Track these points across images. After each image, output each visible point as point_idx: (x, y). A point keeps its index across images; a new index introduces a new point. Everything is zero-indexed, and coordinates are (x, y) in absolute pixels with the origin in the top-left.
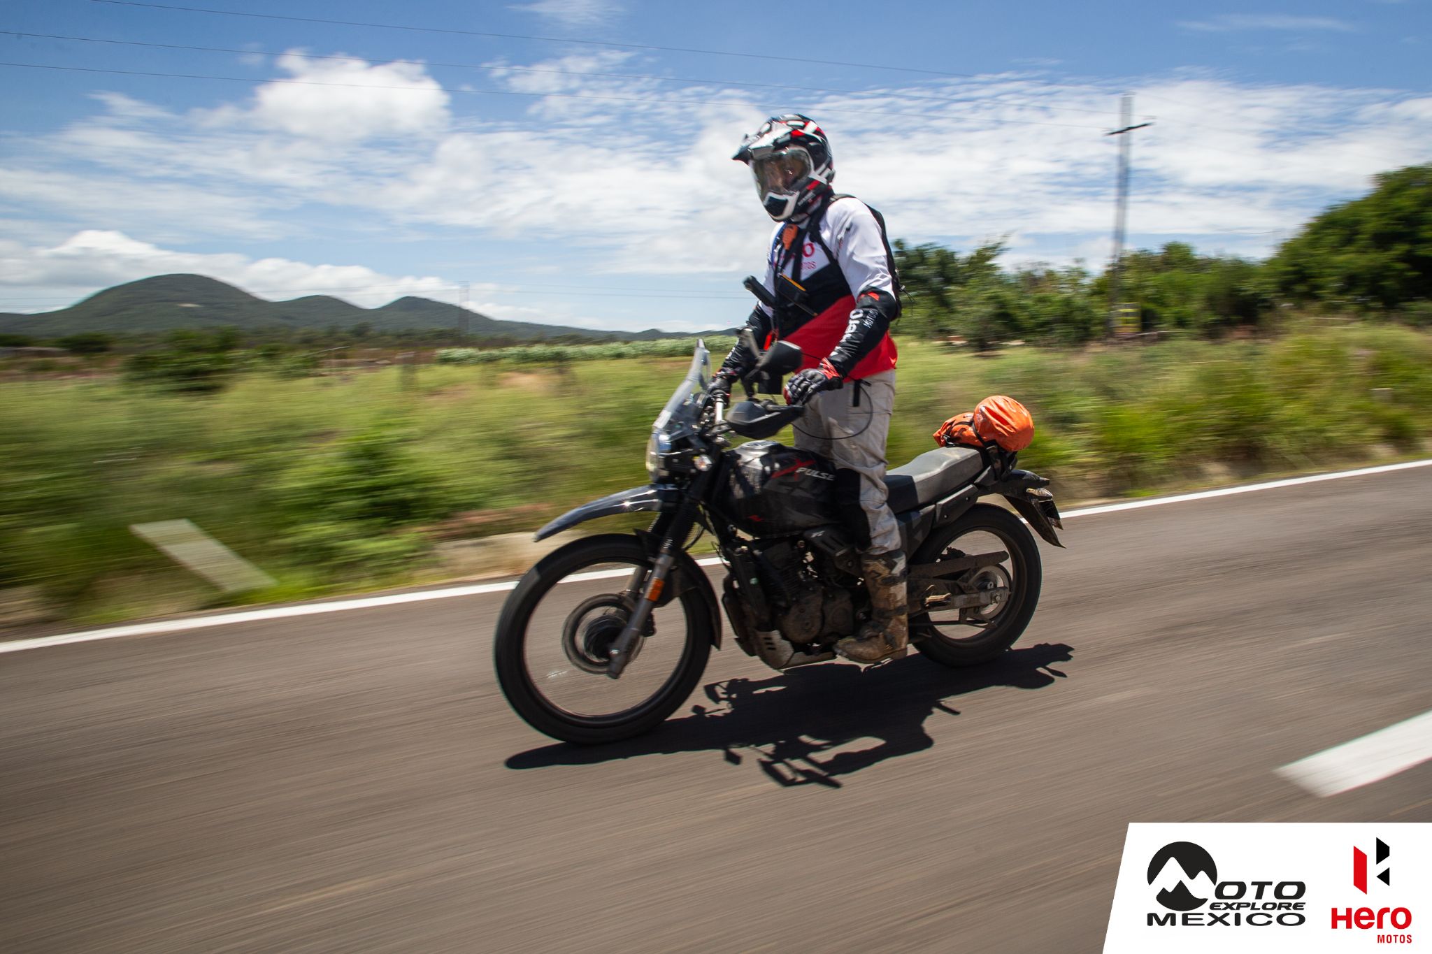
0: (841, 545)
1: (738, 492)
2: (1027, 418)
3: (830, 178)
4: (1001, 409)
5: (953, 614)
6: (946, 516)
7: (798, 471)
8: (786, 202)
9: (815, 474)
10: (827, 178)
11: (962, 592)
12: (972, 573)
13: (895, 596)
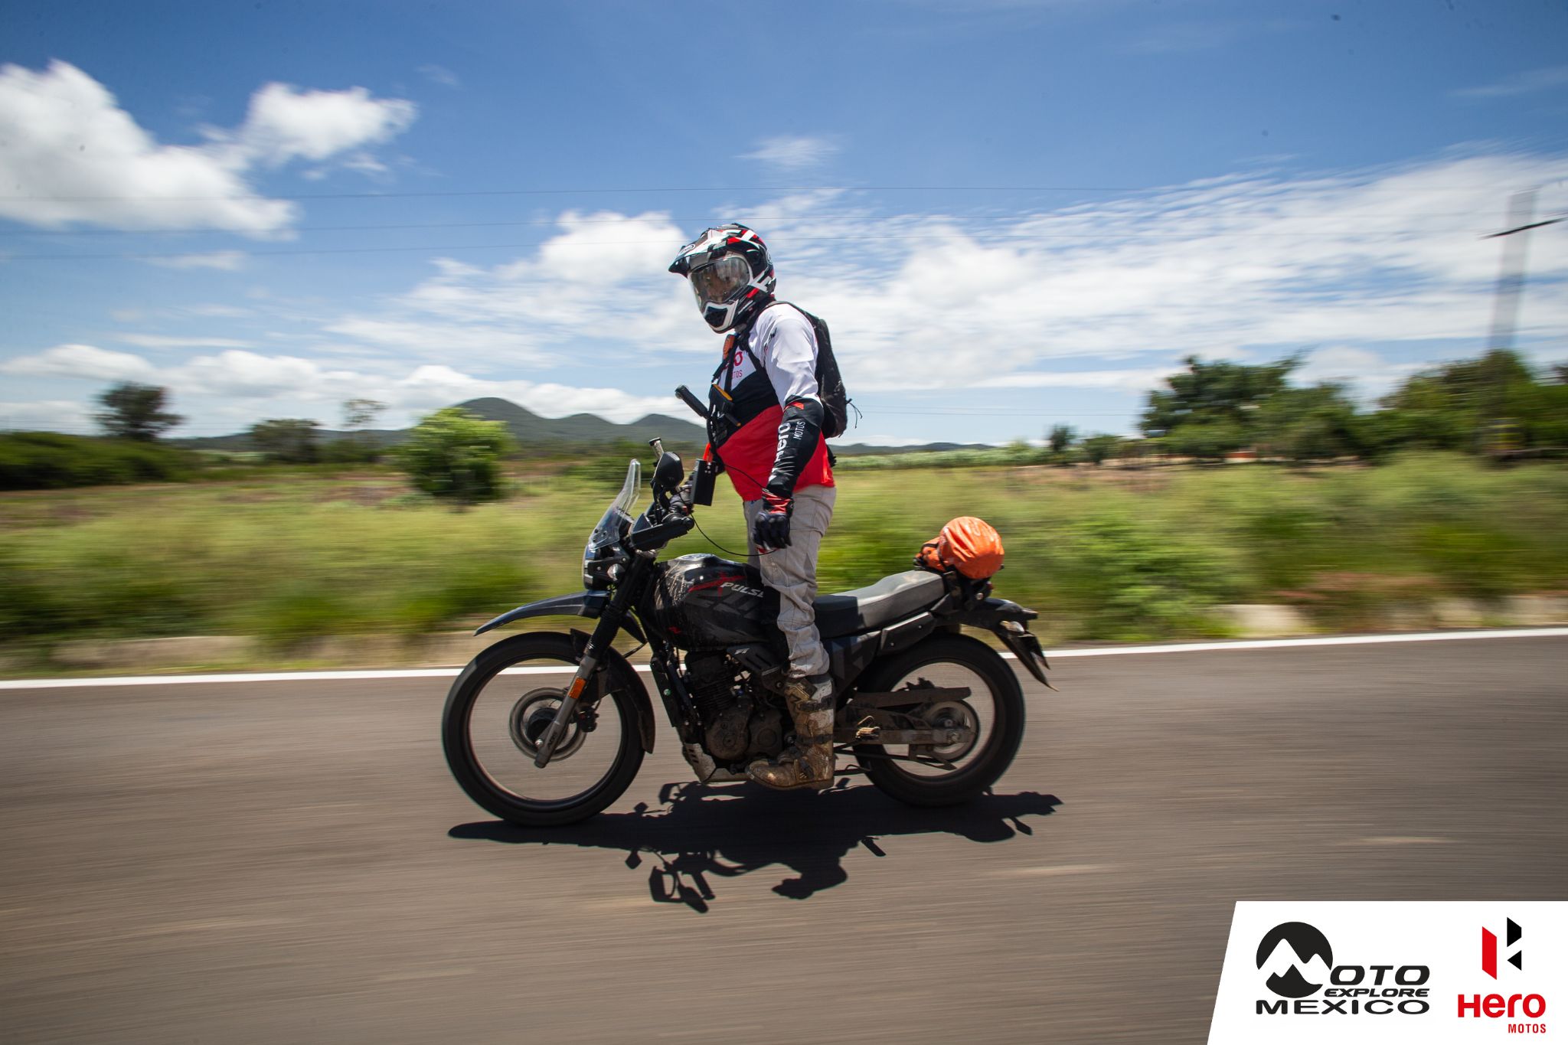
0: (770, 665)
1: (659, 603)
2: (993, 544)
3: (771, 287)
4: (964, 531)
5: (903, 749)
6: (892, 644)
7: (722, 586)
8: (725, 311)
9: (743, 590)
10: (767, 285)
11: (911, 726)
12: (925, 708)
13: (816, 723)
